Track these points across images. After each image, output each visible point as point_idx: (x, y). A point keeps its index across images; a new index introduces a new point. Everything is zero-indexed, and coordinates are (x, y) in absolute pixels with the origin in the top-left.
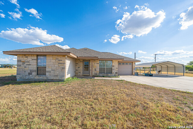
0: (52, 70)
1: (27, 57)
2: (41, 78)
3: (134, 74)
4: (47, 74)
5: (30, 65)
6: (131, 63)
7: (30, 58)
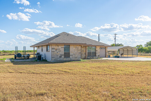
0: (74, 54)
1: (58, 46)
2: (67, 59)
3: (107, 57)
4: (71, 57)
5: (60, 51)
6: (105, 48)
7: (60, 47)
